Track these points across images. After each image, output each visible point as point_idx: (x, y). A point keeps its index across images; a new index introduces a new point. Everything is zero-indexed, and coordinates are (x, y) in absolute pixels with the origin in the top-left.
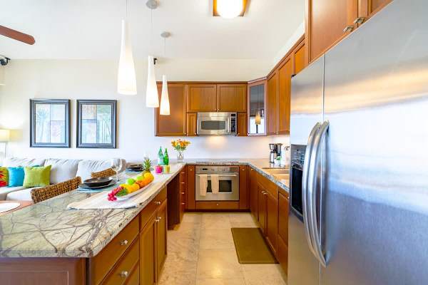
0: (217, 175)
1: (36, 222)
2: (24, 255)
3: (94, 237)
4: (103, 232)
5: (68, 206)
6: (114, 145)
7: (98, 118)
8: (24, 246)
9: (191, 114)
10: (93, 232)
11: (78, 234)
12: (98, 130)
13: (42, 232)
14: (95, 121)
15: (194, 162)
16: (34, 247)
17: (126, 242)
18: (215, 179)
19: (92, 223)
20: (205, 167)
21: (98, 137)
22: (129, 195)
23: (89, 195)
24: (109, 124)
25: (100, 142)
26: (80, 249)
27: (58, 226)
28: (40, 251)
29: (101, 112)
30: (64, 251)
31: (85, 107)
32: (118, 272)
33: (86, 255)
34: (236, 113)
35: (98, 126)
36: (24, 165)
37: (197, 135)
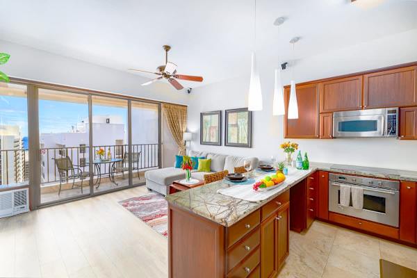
0: (362, 188)
1: (202, 196)
2: (198, 213)
3: (229, 215)
4: (234, 214)
5: (218, 191)
6: (249, 145)
7: (239, 123)
8: (198, 208)
9: (325, 115)
10: (229, 211)
11: (222, 211)
12: (238, 133)
13: (206, 203)
14: (236, 125)
15: (328, 169)
16: (202, 211)
17: (249, 226)
18: (358, 192)
19: (229, 206)
20: (342, 176)
21: (238, 138)
22: (267, 188)
23: (229, 186)
24: (246, 127)
25: (240, 142)
26: (222, 220)
27: (212, 203)
28: (204, 214)
29: (240, 118)
30: (214, 218)
31: (230, 115)
32: (243, 244)
33: (224, 224)
34: (397, 109)
35: (238, 130)
36: (198, 156)
37: (333, 138)
